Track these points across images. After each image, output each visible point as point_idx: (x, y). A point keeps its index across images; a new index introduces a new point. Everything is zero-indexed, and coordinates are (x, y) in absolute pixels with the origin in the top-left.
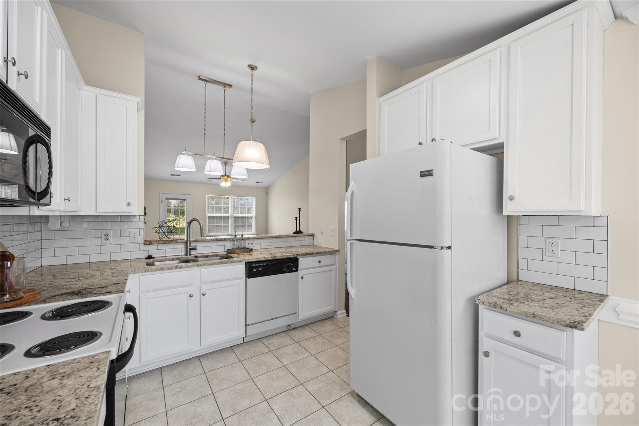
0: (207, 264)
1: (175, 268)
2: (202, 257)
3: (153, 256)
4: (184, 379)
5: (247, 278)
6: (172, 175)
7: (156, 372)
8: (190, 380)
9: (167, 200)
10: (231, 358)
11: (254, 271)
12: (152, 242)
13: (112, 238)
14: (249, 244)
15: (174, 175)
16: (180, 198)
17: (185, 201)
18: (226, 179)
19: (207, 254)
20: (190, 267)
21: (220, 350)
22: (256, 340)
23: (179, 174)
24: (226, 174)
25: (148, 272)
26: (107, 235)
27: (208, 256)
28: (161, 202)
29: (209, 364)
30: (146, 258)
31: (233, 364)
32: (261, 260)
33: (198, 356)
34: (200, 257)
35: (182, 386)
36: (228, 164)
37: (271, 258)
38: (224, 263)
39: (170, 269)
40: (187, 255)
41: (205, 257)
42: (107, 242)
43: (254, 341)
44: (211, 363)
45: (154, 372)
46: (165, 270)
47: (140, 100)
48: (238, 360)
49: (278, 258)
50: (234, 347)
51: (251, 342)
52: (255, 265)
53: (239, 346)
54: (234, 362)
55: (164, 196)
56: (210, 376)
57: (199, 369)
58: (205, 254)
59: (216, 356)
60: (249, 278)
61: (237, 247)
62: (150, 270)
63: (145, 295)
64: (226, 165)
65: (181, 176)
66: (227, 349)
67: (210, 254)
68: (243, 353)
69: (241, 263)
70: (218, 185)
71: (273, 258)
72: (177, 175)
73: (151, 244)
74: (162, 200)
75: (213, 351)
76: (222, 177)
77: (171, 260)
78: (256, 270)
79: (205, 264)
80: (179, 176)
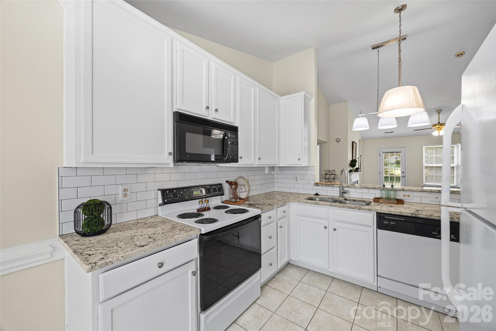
0: (337, 206)
1: (314, 204)
2: (350, 200)
3: (318, 194)
4: (313, 285)
5: (378, 229)
6: (386, 133)
7: (306, 271)
8: (315, 288)
9: (384, 154)
10: (355, 295)
11: (385, 223)
12: (318, 184)
13: (299, 180)
14: (404, 196)
15: (388, 133)
16: (396, 151)
17: (401, 153)
18: (439, 128)
19: (354, 199)
20: (324, 205)
21: (352, 284)
22: (392, 298)
23: (392, 131)
24: (439, 123)
25: (300, 203)
26: (296, 178)
27: (347, 200)
28: (379, 155)
29: (335, 287)
30: (315, 195)
31: (350, 301)
32: (395, 213)
33: (334, 277)
34: (349, 200)
35: (308, 288)
36: (442, 112)
37: (411, 215)
38: (352, 208)
39: (312, 204)
40: (340, 197)
41: (353, 201)
42: (297, 182)
43: (389, 297)
44: (337, 288)
45: (305, 270)
46: (309, 204)
47: (304, 93)
48: (357, 301)
49: (422, 216)
50: (366, 289)
51: (384, 296)
52: (387, 218)
53: (371, 291)
54: (353, 300)
55: (382, 151)
56: (327, 296)
57: (326, 286)
58: (353, 199)
59: (344, 286)
60: (379, 229)
61: (386, 197)
62: (301, 202)
63: (299, 217)
64: (439, 113)
65: (394, 132)
66: (358, 287)
67: (357, 199)
68: (367, 298)
69: (370, 212)
70: (430, 135)
71: (414, 215)
72: (390, 132)
73: (318, 186)
74: (380, 154)
75: (347, 281)
76: (434, 126)
77: (328, 198)
78: (387, 223)
79: (336, 205)
80: (393, 132)
